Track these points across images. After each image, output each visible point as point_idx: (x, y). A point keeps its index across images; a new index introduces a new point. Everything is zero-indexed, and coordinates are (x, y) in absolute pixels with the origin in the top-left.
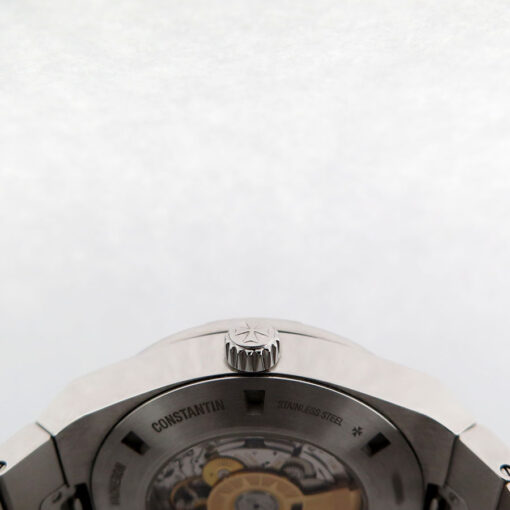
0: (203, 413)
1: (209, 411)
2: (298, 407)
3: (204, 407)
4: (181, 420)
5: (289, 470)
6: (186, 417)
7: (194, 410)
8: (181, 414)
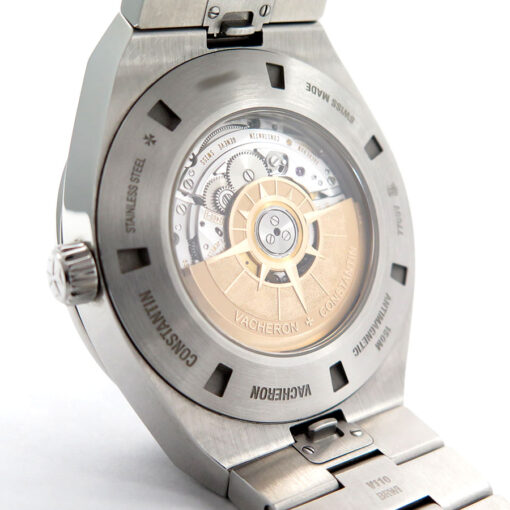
0: (160, 313)
1: (156, 307)
2: (131, 210)
3: (152, 313)
4: (175, 335)
5: (223, 205)
6: (171, 330)
7: (159, 323)
8: (168, 337)
